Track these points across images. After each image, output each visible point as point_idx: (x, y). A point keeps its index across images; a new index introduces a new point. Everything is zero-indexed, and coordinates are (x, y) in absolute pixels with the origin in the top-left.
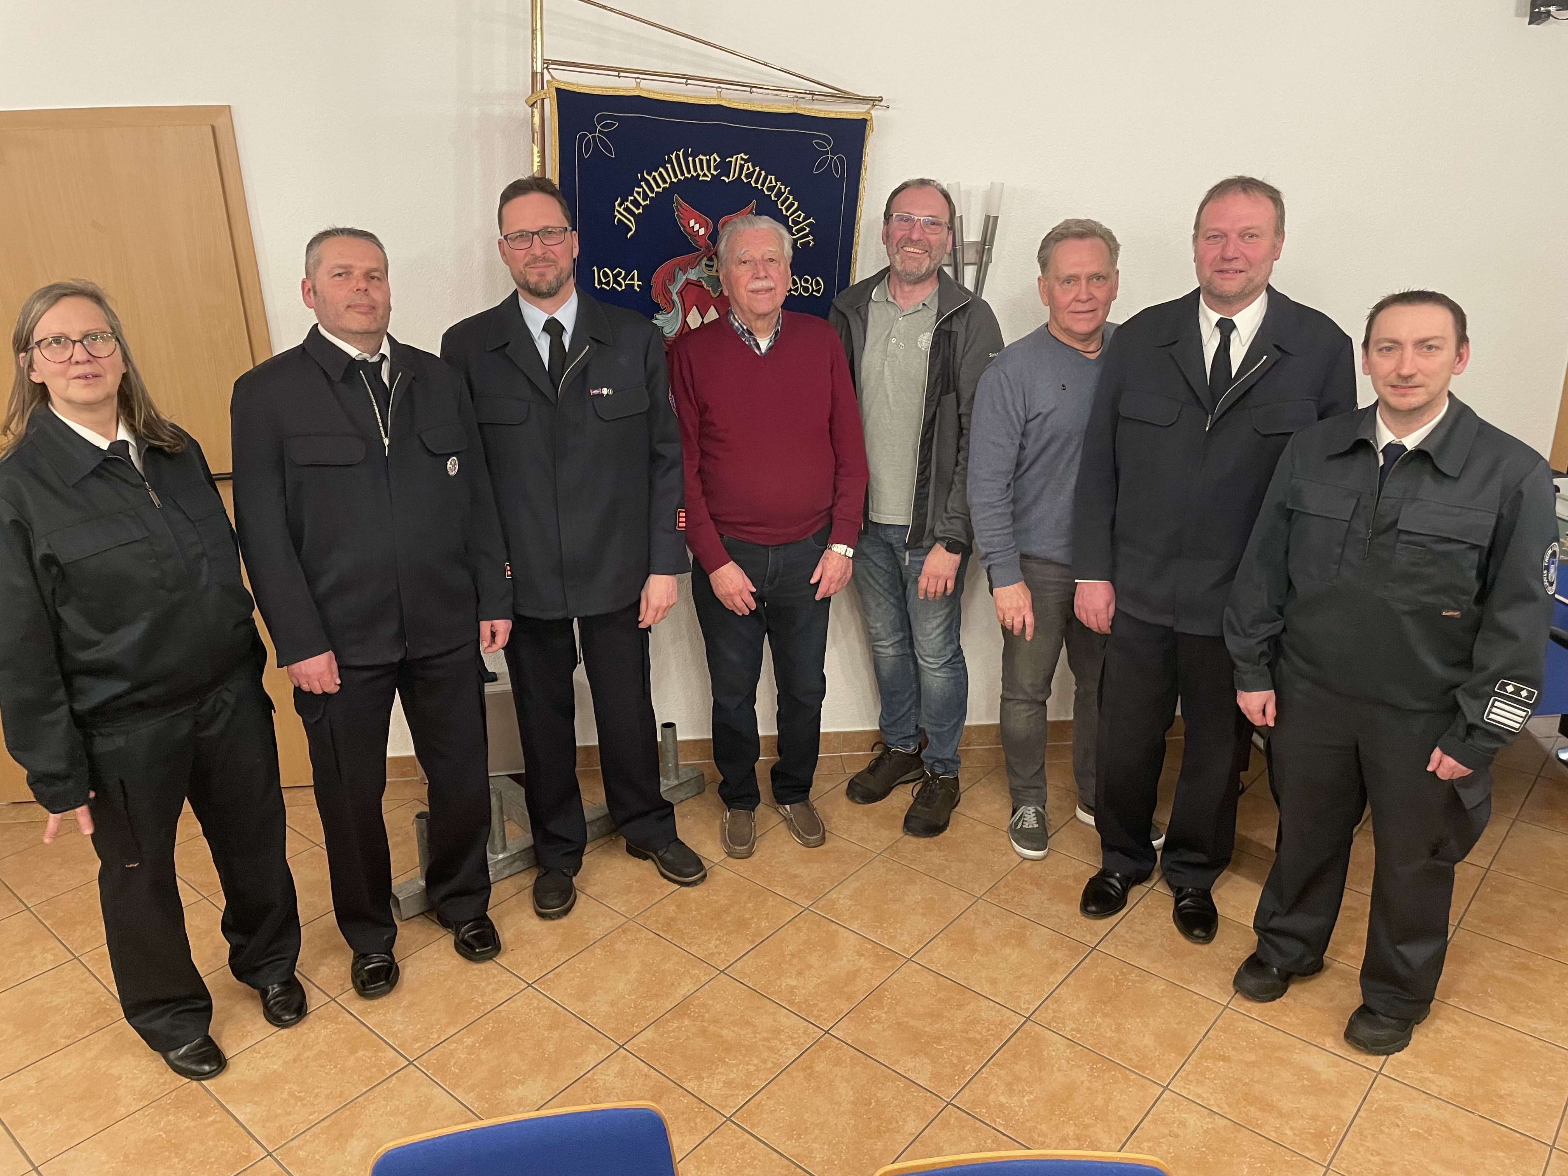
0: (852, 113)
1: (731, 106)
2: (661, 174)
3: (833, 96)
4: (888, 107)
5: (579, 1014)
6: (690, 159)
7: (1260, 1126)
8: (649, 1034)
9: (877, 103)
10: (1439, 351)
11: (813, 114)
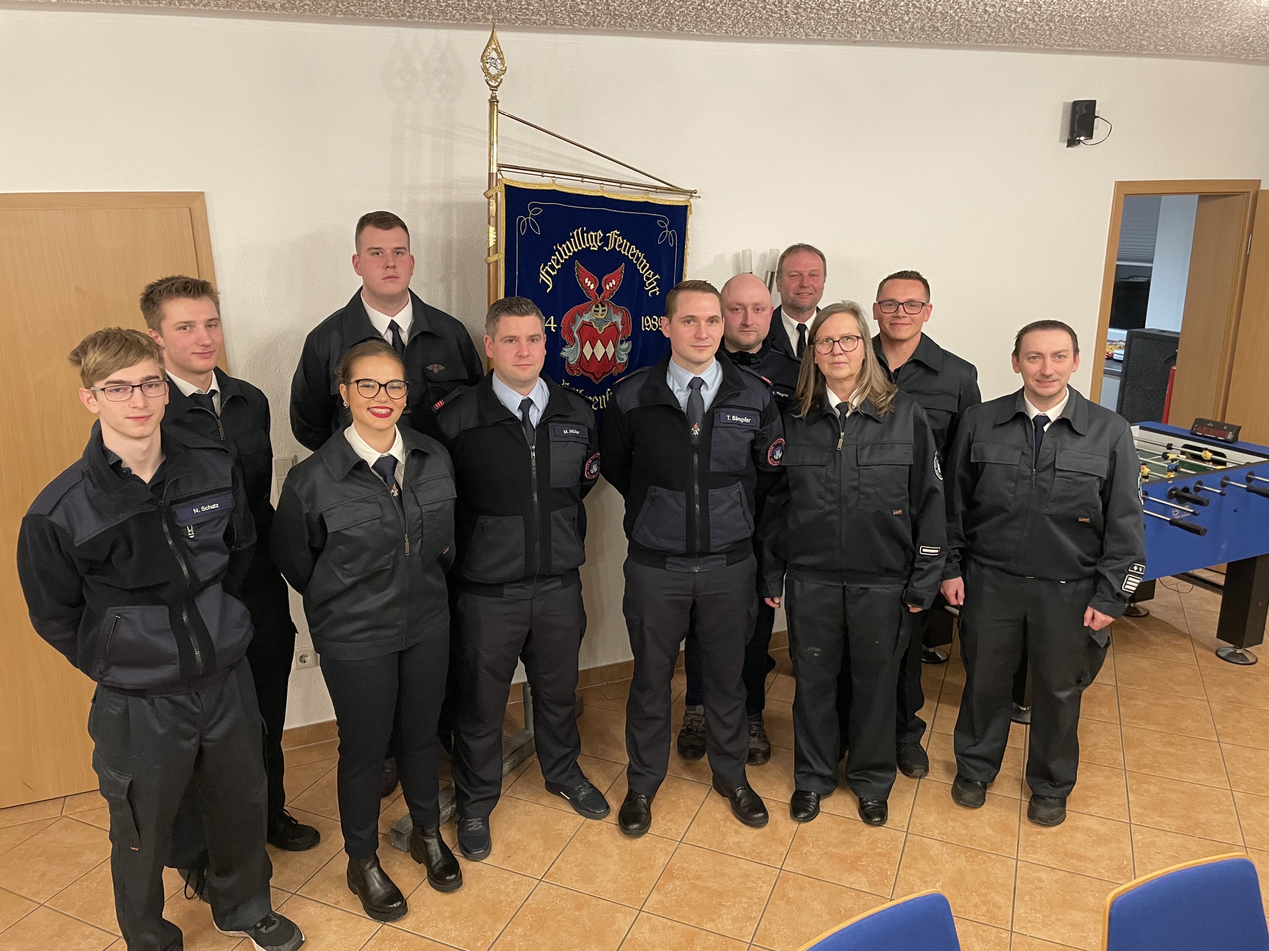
0: (679, 201)
1: (609, 197)
2: (567, 246)
3: (668, 189)
4: (699, 197)
5: (593, 893)
6: (585, 235)
7: (1084, 871)
8: (655, 897)
9: (694, 195)
10: (1065, 359)
11: (657, 202)
